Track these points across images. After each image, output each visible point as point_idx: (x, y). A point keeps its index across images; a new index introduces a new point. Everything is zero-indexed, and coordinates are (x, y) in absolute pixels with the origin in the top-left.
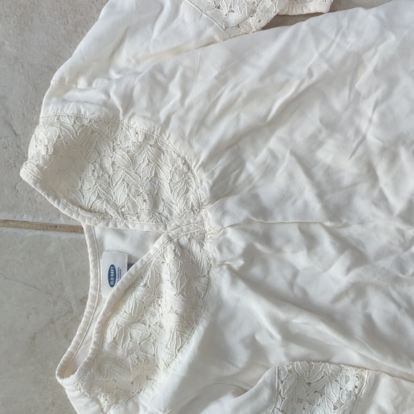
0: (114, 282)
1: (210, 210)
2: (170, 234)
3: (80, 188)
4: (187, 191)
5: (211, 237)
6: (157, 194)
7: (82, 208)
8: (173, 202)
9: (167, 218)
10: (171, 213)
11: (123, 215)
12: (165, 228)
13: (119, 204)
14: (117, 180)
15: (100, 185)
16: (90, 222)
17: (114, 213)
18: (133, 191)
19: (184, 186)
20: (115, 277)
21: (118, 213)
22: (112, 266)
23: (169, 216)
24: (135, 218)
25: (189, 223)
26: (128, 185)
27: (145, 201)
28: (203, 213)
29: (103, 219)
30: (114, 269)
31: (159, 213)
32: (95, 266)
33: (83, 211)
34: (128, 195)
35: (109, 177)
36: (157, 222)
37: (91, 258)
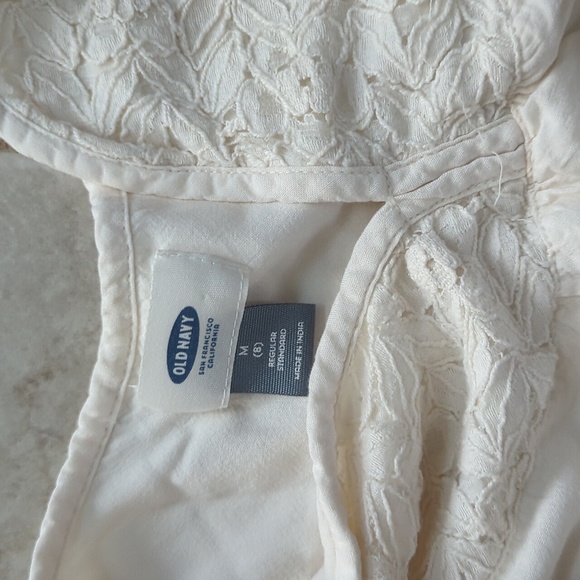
0: (188, 368)
1: (551, 97)
2: (404, 209)
3: (74, 62)
4: (464, 34)
5: (553, 199)
6: (350, 60)
7: (84, 129)
8: (411, 81)
9: (389, 149)
10: (402, 126)
11: (231, 150)
12: (388, 186)
13: (217, 108)
14: (205, 28)
15: (147, 46)
16: (117, 175)
17: (200, 144)
18: (263, 56)
19: (451, 14)
20: (192, 351)
21: (214, 143)
22: (189, 311)
23: (395, 140)
24: (270, 154)
25: (473, 155)
26: (246, 39)
27: (304, 82)
28: (521, 112)
29: (166, 163)
30: (195, 325)
31: (358, 131)
32: (121, 300)
33: (89, 138)
34: (248, 74)
35: (177, 16)
36: (356, 164)
37: (105, 272)
